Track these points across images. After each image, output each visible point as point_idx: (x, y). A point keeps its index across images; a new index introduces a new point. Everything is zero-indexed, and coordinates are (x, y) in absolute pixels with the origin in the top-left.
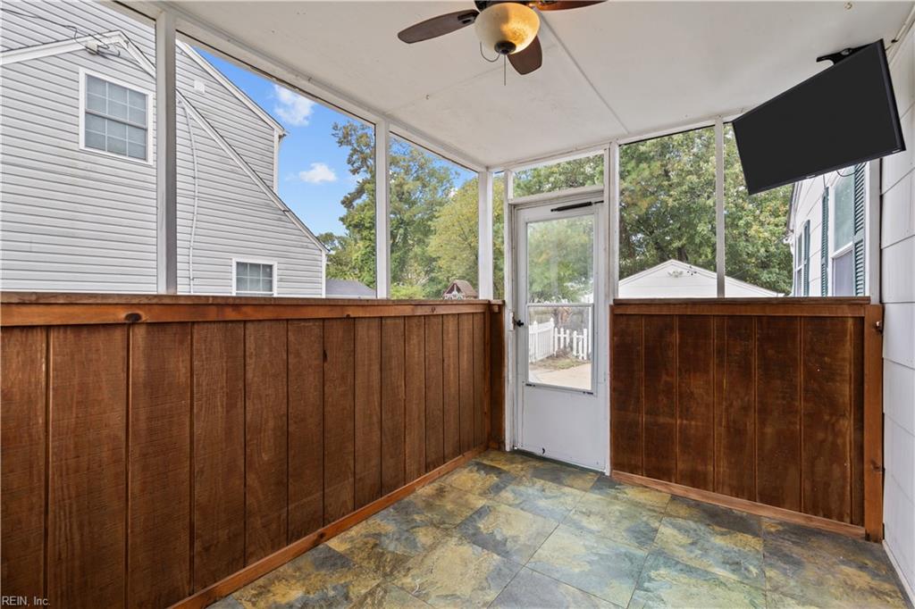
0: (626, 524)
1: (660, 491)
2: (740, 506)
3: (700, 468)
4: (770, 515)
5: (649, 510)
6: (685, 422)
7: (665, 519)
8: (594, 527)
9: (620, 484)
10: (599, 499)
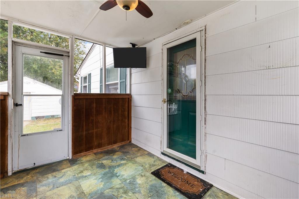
0: (94, 167)
1: (90, 154)
2: (110, 148)
3: (100, 142)
4: (115, 146)
5: (94, 160)
6: (97, 130)
7: (100, 160)
8: (89, 174)
9: (78, 159)
10: (78, 166)
